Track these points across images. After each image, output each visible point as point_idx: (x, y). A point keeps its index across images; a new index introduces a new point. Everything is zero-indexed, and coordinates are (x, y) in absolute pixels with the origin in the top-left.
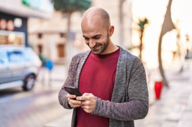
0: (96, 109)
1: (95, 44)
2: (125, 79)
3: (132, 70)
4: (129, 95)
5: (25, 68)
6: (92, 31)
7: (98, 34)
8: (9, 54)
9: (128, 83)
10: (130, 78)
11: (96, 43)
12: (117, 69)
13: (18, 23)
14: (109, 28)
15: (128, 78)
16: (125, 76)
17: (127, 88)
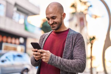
0: (50, 59)
1: (52, 22)
2: (71, 45)
3: (76, 40)
4: (74, 56)
5: (23, 65)
6: (51, 13)
7: (55, 15)
8: (14, 56)
9: (73, 48)
10: (74, 45)
11: (54, 21)
12: (67, 39)
13: (22, 40)
14: (63, 14)
15: (73, 45)
16: (71, 44)
17: (72, 52)
